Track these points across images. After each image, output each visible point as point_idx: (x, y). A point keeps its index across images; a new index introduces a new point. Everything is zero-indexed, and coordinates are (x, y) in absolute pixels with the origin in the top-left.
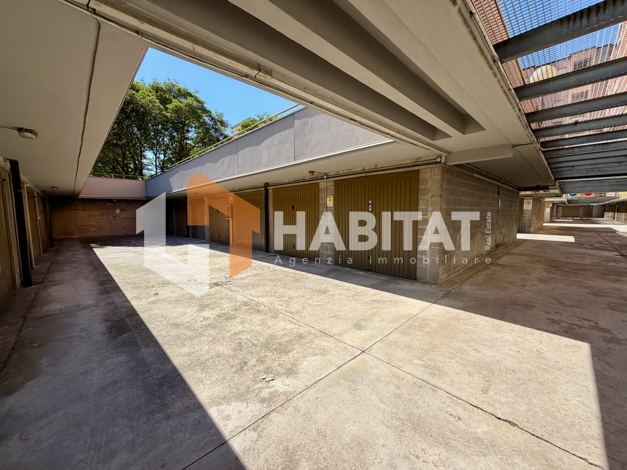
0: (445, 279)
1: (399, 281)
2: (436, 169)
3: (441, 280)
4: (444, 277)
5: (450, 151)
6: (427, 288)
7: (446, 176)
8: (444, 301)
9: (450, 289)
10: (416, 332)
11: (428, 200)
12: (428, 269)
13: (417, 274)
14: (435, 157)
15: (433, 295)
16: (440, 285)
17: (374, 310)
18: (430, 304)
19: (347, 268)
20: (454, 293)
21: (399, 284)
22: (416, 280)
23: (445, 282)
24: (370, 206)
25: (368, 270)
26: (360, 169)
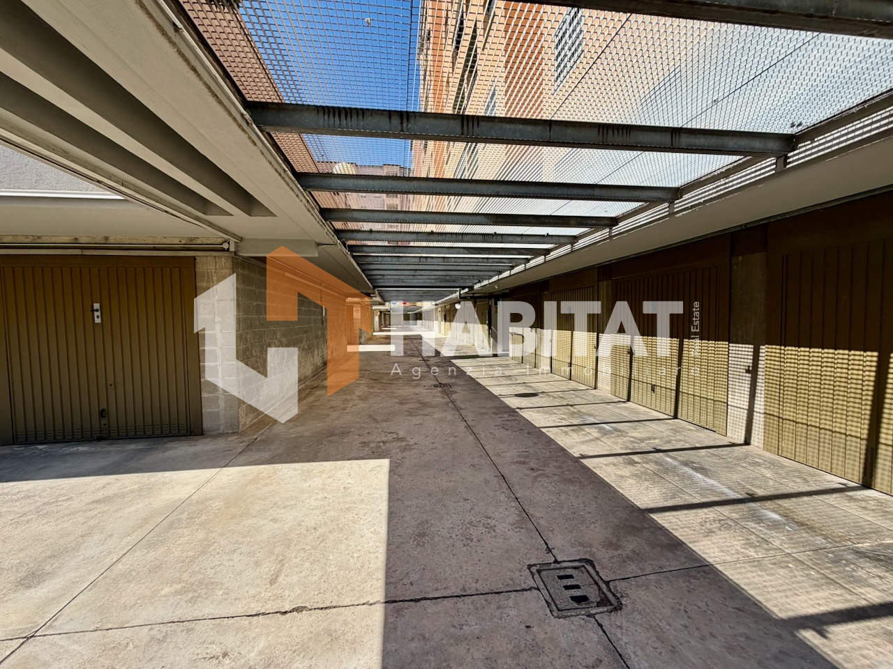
0: (250, 422)
1: (169, 445)
2: (223, 259)
3: (245, 424)
4: (248, 421)
5: (241, 235)
6: (221, 444)
8: (242, 459)
9: (255, 437)
10: (180, 531)
12: (222, 413)
13: (204, 425)
14: (219, 241)
15: (227, 452)
16: (242, 434)
18: (219, 469)
19: (40, 447)
20: (262, 441)
21: (168, 449)
22: (203, 434)
23: (250, 427)
24: (96, 314)
25: (100, 439)
26: (66, 239)
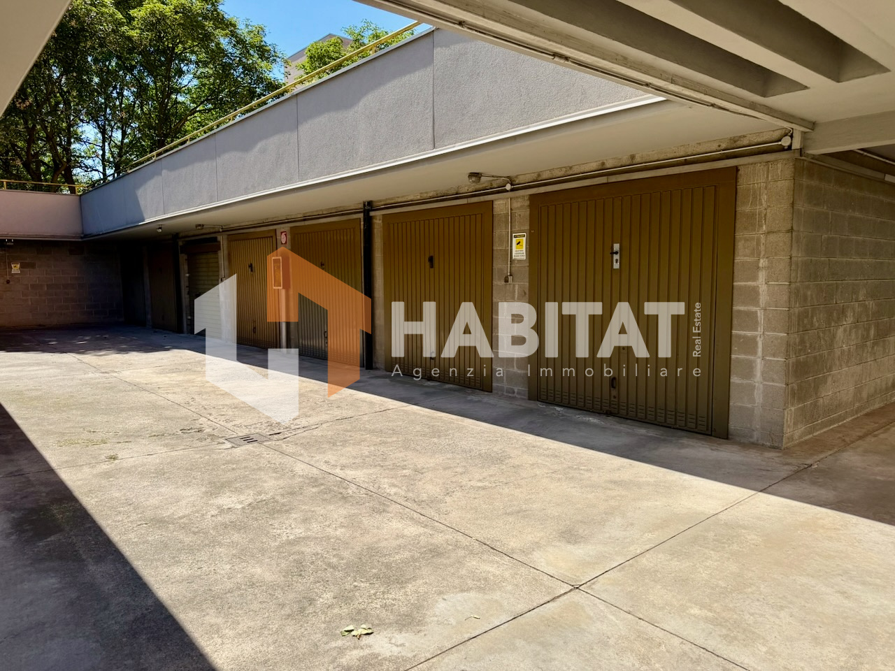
0: (800, 437)
1: (685, 441)
2: (779, 165)
3: (791, 438)
4: (797, 434)
5: (813, 120)
6: (753, 457)
7: (805, 181)
8: (788, 487)
9: (809, 462)
10: (707, 551)
11: (758, 243)
12: (757, 412)
13: (730, 424)
14: (776, 135)
15: (764, 473)
16: (787, 452)
17: (613, 503)
18: (753, 492)
19: (558, 409)
20: (816, 470)
21: (683, 446)
22: (727, 438)
23: (800, 444)
24: (616, 257)
26: (594, 166)
